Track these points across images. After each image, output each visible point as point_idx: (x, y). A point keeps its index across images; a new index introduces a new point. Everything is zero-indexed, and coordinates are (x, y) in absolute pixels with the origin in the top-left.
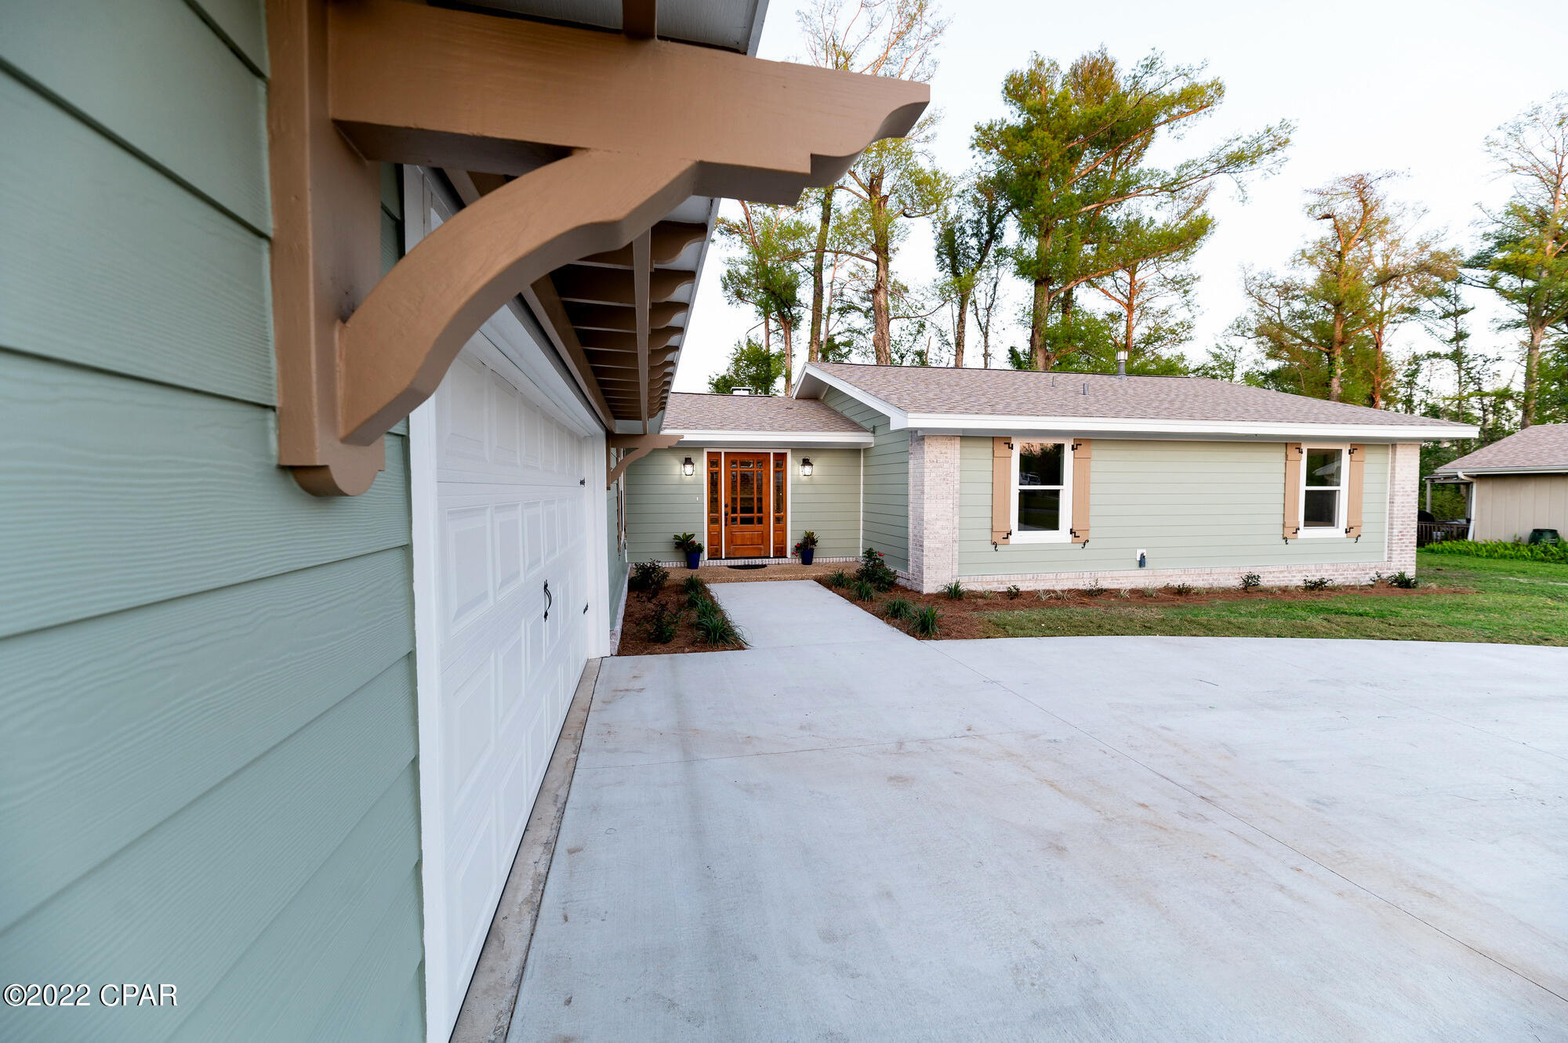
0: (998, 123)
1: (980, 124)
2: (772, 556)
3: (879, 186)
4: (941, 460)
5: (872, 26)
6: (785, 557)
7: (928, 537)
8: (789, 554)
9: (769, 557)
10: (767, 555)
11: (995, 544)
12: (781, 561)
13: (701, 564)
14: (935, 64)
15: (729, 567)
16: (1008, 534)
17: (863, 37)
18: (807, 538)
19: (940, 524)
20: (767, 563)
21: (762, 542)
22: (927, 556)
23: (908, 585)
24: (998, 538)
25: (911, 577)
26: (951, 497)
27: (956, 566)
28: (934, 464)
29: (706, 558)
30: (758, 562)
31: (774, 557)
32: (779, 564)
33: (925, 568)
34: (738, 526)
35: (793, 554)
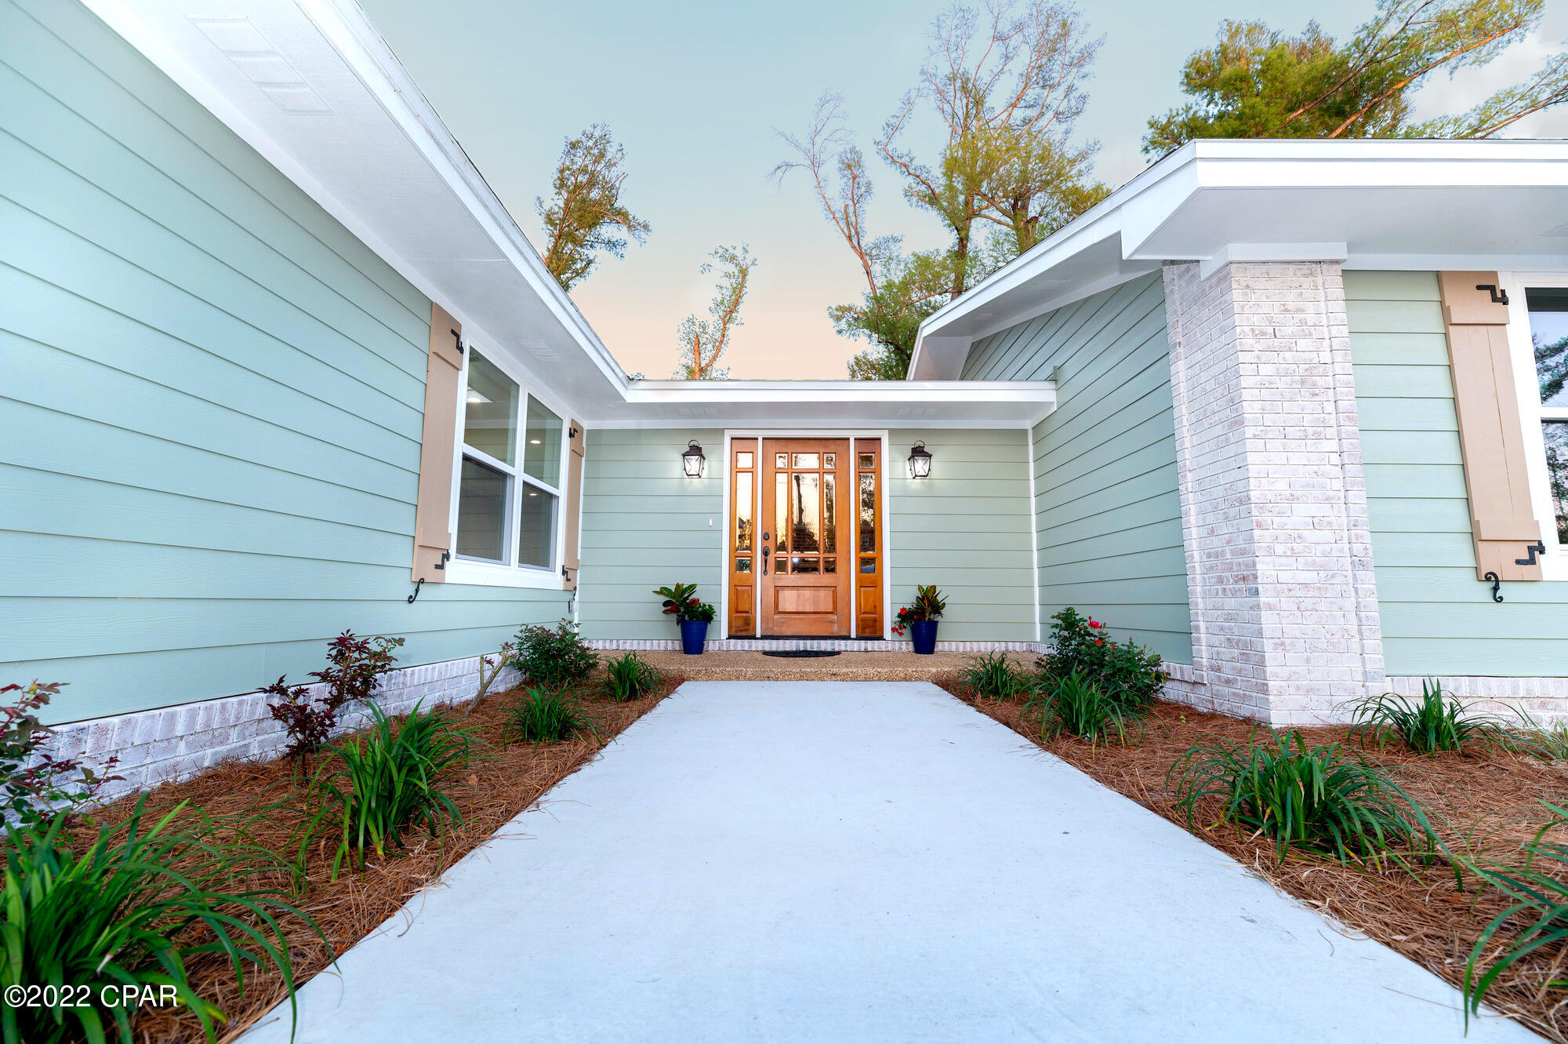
0: (1181, 112)
1: (1156, 118)
2: (853, 635)
3: (1025, 207)
4: (1289, 330)
5: (1007, 57)
6: (881, 638)
7: (1270, 551)
8: (888, 633)
9: (847, 638)
10: (844, 633)
11: (1493, 580)
12: (870, 645)
13: (711, 646)
14: (1083, 98)
15: (765, 653)
16: (1531, 550)
17: (996, 71)
18: (922, 600)
19: (1302, 512)
20: (843, 648)
21: (835, 608)
22: (1270, 607)
23: (1198, 700)
24: (1500, 561)
25: (1206, 676)
26: (1331, 432)
27: (1373, 643)
28: (1264, 343)
29: (724, 634)
30: (825, 645)
31: (858, 638)
32: (866, 651)
33: (1268, 646)
34: (790, 578)
35: (893, 630)
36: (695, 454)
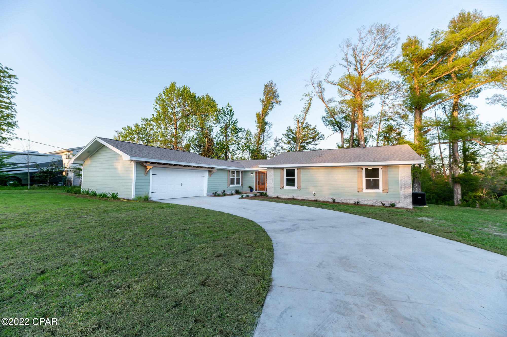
11: (281, 189)
16: (283, 187)
36: (252, 173)
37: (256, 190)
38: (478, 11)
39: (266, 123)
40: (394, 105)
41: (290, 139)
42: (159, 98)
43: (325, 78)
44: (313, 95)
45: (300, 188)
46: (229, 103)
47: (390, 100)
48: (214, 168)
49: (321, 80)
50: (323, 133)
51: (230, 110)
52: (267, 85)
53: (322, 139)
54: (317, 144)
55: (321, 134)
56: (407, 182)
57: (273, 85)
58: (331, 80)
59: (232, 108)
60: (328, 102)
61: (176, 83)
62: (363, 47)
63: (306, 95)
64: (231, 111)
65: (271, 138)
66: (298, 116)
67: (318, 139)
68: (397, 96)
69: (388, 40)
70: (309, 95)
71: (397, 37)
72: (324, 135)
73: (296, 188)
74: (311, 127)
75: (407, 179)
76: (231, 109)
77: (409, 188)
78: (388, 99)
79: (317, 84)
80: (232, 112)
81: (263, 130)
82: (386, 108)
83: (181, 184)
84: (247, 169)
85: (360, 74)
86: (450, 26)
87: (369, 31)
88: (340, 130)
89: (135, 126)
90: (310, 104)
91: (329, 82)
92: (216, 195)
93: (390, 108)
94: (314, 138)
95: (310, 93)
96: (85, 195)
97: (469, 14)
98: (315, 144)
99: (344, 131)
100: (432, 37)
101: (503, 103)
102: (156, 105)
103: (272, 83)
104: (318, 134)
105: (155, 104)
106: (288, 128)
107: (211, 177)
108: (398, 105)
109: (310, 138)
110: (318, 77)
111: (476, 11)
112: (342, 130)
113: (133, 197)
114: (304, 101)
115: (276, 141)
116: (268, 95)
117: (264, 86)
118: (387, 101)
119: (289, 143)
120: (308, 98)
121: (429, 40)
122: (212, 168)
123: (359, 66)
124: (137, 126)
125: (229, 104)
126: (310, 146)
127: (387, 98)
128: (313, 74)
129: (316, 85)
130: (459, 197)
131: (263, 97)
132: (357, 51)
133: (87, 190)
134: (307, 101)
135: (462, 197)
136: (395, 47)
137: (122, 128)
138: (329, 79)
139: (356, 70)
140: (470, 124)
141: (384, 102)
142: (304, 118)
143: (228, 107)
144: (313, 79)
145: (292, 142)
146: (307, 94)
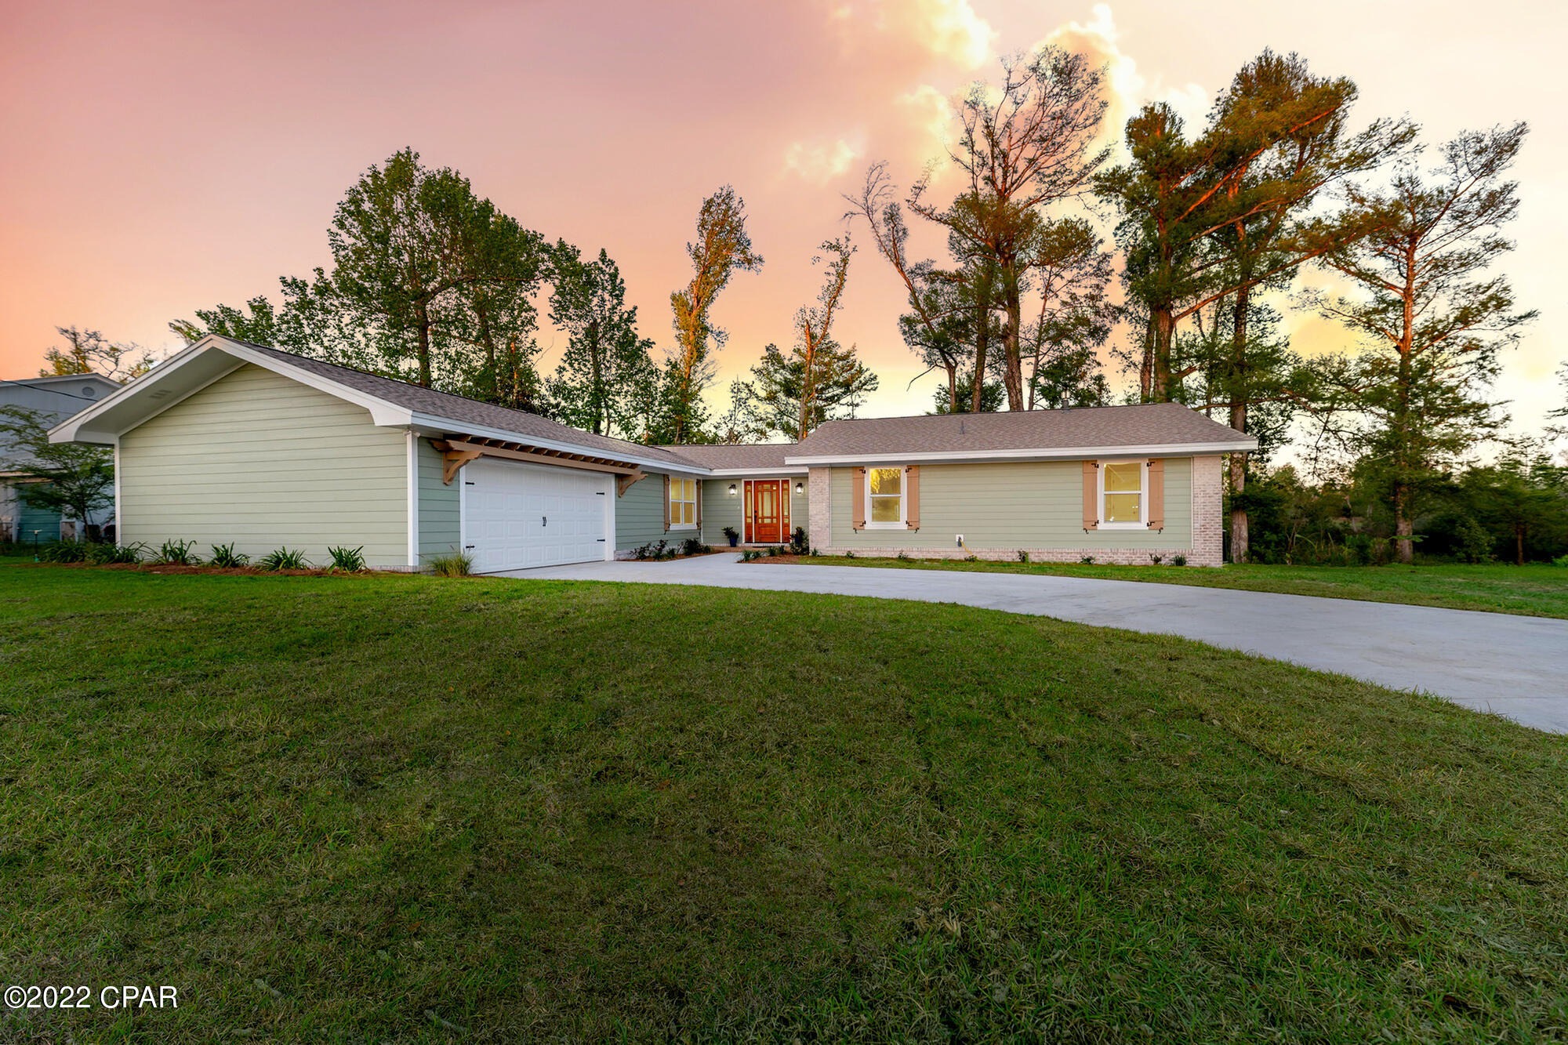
2: (781, 542)
6: (789, 543)
7: (812, 524)
11: (855, 530)
15: (754, 547)
16: (863, 524)
19: (818, 517)
21: (777, 533)
24: (857, 526)
26: (825, 502)
27: (828, 541)
29: (744, 542)
30: (772, 545)
34: (763, 523)
36: (733, 487)
37: (749, 540)
38: (1299, 59)
39: (706, 329)
40: (1073, 297)
41: (775, 387)
42: (352, 210)
43: (910, 196)
44: (850, 249)
45: (914, 526)
46: (603, 250)
47: (1064, 282)
48: (637, 465)
49: (896, 200)
50: (874, 371)
51: (610, 275)
52: (712, 200)
53: (869, 387)
54: (857, 405)
55: (867, 374)
56: (1212, 499)
57: (734, 204)
58: (928, 206)
59: (616, 269)
60: (912, 272)
61: (417, 156)
62: (1014, 115)
63: (831, 247)
64: (614, 276)
65: (713, 379)
66: (808, 313)
67: (859, 388)
68: (1082, 272)
69: (1078, 105)
70: (837, 248)
71: (1100, 100)
72: (875, 377)
73: (906, 527)
74: (840, 352)
75: (1210, 491)
76: (612, 271)
77: (1216, 514)
78: (1062, 278)
79: (885, 213)
80: (618, 281)
81: (698, 350)
82: (1054, 304)
83: (544, 519)
84: (717, 473)
85: (1003, 195)
86: (1237, 90)
87: (1034, 70)
88: (947, 361)
89: (253, 308)
90: (841, 275)
91: (920, 210)
92: (642, 556)
93: (1064, 303)
94: (847, 387)
95: (842, 242)
96: (171, 564)
97: (1279, 60)
98: (852, 404)
99: (957, 364)
100: (1215, 111)
101: (1322, 310)
102: (340, 232)
103: (729, 196)
104: (861, 371)
105: (335, 229)
106: (767, 349)
107: (624, 498)
108: (1086, 296)
109: (836, 383)
110: (886, 190)
111: (1294, 56)
112: (951, 360)
113: (412, 561)
114: (824, 266)
115: (736, 389)
116: (712, 233)
117: (701, 205)
118: (1057, 283)
119: (771, 398)
120: (836, 257)
121: (1208, 120)
122: (634, 466)
123: (999, 172)
124: (261, 308)
125: (603, 253)
126: (839, 411)
127: (1057, 275)
128: (873, 179)
129: (879, 216)
130: (1244, 545)
131: (697, 240)
132: (999, 125)
133: (178, 545)
134: (833, 265)
135: (1250, 547)
136: (1092, 129)
137: (199, 314)
138: (922, 202)
139: (990, 180)
140: (1271, 357)
141: (1048, 287)
142: (825, 319)
143: (600, 264)
144: (871, 197)
145: (781, 396)
146: (834, 243)
